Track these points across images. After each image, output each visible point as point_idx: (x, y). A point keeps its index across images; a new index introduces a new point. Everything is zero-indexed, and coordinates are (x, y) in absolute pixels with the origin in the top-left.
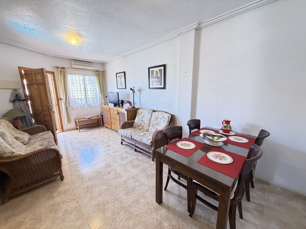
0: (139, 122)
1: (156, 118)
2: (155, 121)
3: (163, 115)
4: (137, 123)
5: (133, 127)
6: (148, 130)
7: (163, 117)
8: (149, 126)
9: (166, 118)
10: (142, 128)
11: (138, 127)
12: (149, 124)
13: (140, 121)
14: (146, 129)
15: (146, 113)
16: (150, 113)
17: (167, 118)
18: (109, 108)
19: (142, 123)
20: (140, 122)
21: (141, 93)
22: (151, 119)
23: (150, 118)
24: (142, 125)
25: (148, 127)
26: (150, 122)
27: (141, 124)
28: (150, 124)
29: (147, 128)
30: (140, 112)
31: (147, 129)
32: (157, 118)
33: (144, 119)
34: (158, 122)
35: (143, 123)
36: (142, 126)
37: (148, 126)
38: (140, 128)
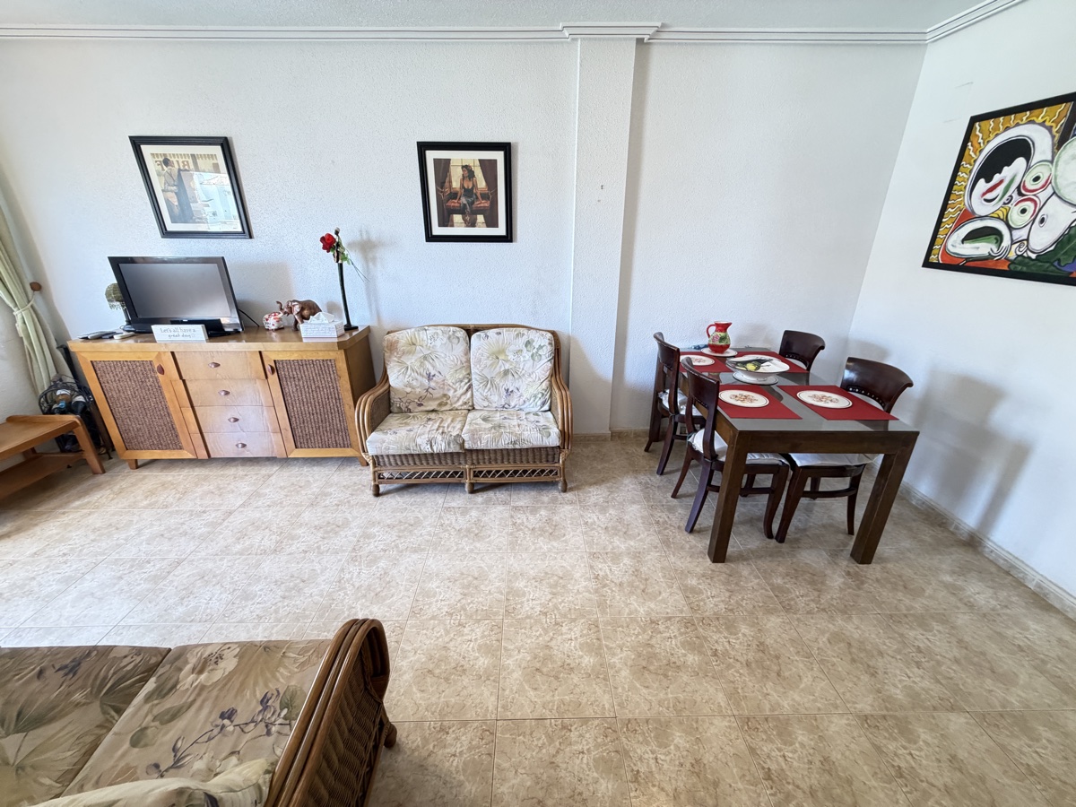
0: (414, 383)
1: (493, 354)
2: (492, 365)
3: (525, 339)
4: (409, 390)
5: (391, 412)
6: (473, 406)
7: (528, 343)
8: (470, 387)
9: (541, 347)
10: (440, 405)
11: (420, 405)
12: (467, 381)
13: (419, 377)
14: (460, 403)
15: (438, 343)
16: (458, 338)
17: (547, 344)
18: (173, 353)
19: (432, 384)
20: (422, 385)
21: (374, 259)
22: (468, 361)
23: (464, 359)
24: (437, 394)
25: (469, 393)
26: (470, 374)
27: (427, 391)
28: (470, 380)
29: (464, 399)
30: (403, 341)
31: (465, 403)
32: (497, 355)
33: (434, 367)
34: (507, 366)
35: (437, 383)
36: (435, 396)
37: (467, 390)
38: (433, 405)
